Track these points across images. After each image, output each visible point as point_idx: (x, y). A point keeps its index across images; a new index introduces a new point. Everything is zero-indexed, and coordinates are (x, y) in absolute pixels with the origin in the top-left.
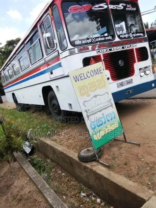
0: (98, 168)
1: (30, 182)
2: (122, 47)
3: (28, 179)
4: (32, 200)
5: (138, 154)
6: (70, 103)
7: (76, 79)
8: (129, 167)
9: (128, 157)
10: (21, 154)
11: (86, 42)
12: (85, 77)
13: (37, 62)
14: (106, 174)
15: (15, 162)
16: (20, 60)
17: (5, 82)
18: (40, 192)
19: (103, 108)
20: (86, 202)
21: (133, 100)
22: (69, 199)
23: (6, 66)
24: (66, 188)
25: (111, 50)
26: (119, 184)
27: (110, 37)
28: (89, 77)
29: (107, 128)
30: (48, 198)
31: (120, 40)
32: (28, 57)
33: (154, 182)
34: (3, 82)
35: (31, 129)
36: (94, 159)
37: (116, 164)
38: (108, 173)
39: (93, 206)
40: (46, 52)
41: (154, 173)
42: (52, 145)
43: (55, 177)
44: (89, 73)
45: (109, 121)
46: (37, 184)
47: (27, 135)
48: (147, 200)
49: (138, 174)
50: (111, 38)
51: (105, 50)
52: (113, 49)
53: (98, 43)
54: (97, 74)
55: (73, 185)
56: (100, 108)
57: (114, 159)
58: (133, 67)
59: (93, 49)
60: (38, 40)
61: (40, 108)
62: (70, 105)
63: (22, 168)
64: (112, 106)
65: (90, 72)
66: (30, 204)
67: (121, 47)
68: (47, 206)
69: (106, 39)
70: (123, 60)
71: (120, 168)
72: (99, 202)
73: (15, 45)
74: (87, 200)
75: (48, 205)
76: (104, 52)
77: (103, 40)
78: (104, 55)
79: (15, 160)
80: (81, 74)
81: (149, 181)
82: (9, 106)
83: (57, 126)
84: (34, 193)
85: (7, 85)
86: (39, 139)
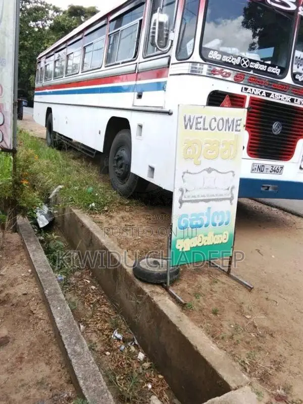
0: (163, 300)
1: (32, 278)
2: (291, 97)
3: (30, 271)
4: (24, 310)
5: (242, 303)
6: (153, 165)
7: (188, 123)
8: (220, 319)
9: (223, 302)
10: (30, 222)
11: (230, 61)
12: (206, 127)
13: (119, 64)
14: (174, 315)
15: (14, 233)
16: (88, 49)
17: (41, 80)
18: (45, 302)
19: (214, 198)
20: (119, 351)
21: (266, 206)
22: (90, 334)
23: (55, 51)
24: (91, 313)
25: (268, 95)
26: (192, 342)
27: (278, 69)
28: (213, 130)
29: (206, 236)
30: (58, 317)
31: (293, 83)
32: (105, 49)
33: (257, 363)
34: (38, 81)
35: (61, 187)
36: (161, 281)
37: (197, 305)
38: (178, 316)
39: (128, 362)
40: (145, 51)
41: (260, 347)
42: (91, 229)
43: (77, 287)
44: (215, 121)
45: (214, 225)
46: (44, 287)
47: (49, 195)
48: (233, 388)
49: (231, 337)
50: (278, 73)
51: (258, 91)
52: (274, 95)
53: (252, 72)
54: (229, 130)
55: (105, 312)
56: (208, 196)
57: (197, 295)
58: (295, 145)
59: (237, 80)
60: (138, 22)
61: (92, 154)
62: (152, 169)
63: (24, 247)
64: (231, 199)
65: (217, 120)
66: (20, 316)
67: (288, 98)
68: (49, 330)
69: (268, 70)
70: (282, 125)
71: (204, 315)
72: (142, 360)
73: (82, 18)
74: (121, 347)
75: (51, 329)
76: (255, 93)
77: (263, 71)
78: (252, 99)
79: (16, 229)
80: (201, 117)
81: (247, 358)
82: (33, 129)
83: (112, 199)
84: (34, 298)
85: (44, 88)
86: (71, 211)
